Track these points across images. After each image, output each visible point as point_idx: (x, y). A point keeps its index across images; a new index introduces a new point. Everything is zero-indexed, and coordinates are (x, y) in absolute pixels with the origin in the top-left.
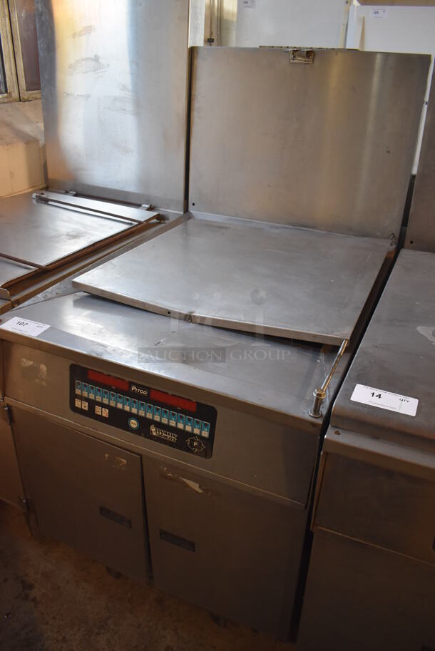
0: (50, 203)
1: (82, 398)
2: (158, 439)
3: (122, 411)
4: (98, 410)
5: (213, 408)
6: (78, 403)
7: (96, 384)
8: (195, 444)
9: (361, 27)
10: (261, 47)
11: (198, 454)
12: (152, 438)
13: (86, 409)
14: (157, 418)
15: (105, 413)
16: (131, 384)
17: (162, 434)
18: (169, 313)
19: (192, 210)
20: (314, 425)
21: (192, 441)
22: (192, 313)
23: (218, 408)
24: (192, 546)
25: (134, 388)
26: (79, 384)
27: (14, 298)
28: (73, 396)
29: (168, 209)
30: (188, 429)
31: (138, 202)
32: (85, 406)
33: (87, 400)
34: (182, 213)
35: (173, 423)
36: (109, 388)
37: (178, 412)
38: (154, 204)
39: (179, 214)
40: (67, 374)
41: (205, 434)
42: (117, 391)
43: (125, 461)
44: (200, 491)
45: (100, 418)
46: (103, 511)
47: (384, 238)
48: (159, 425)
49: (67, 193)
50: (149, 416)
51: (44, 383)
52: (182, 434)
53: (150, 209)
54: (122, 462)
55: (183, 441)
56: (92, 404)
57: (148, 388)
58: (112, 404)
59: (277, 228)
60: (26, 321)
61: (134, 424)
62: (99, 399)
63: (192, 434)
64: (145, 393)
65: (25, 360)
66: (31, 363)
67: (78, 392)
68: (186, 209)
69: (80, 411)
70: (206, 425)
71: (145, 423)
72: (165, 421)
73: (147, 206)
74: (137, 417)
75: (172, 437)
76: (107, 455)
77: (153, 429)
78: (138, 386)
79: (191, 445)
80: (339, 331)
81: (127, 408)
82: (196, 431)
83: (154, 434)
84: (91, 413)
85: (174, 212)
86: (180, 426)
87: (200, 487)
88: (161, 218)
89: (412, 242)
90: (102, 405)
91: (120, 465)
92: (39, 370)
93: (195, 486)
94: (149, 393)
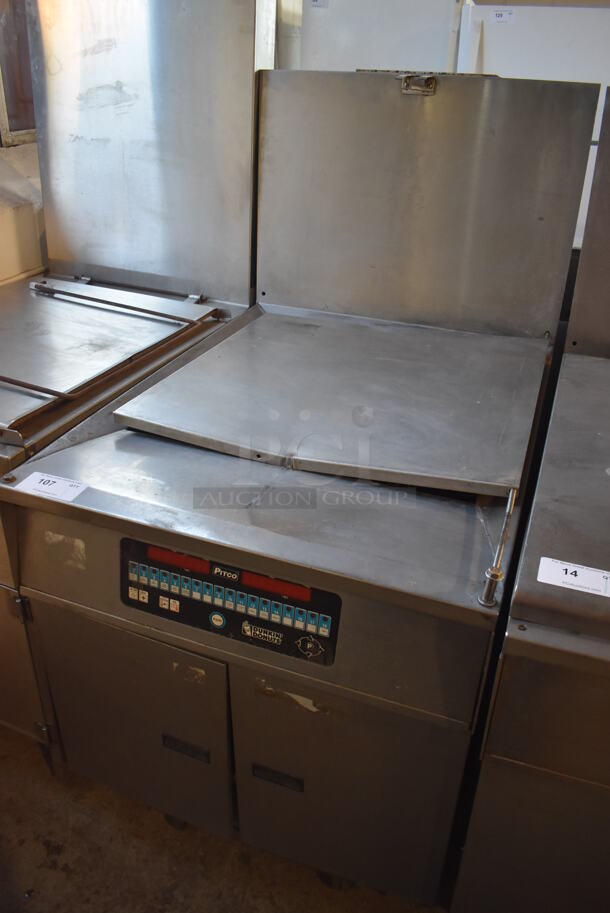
0: (56, 295)
1: (138, 586)
2: (254, 641)
3: (201, 603)
4: (164, 602)
5: (338, 596)
6: (133, 593)
7: (161, 565)
8: (309, 646)
9: (479, 36)
10: (358, 70)
11: (313, 659)
12: (246, 639)
13: (146, 601)
14: (252, 612)
15: (175, 606)
16: (214, 564)
17: (260, 633)
18: (259, 456)
19: (261, 301)
20: (487, 617)
21: (305, 642)
22: (292, 455)
23: (344, 597)
24: (300, 784)
25: (217, 570)
26: (134, 566)
27: (28, 444)
28: (125, 583)
29: (227, 300)
30: (299, 625)
31: (182, 292)
32: (144, 597)
33: (147, 588)
34: (247, 306)
35: (276, 618)
36: (179, 570)
37: (284, 601)
38: (205, 295)
39: (242, 308)
40: (116, 551)
41: (324, 632)
42: (193, 575)
43: (203, 672)
44: (314, 709)
45: (168, 614)
46: (169, 741)
47: (537, 338)
48: (255, 621)
49: (77, 279)
50: (241, 608)
51: (81, 566)
52: (290, 633)
53: (202, 301)
54: (197, 673)
55: (292, 642)
56: (155, 593)
57: (238, 569)
58: (185, 593)
59: (384, 325)
60: (52, 478)
61: (217, 620)
62: (165, 586)
63: (305, 633)
64: (235, 577)
65: (51, 533)
66: (61, 537)
67: (133, 577)
68: (253, 301)
69: (137, 604)
70: (325, 619)
71: (234, 619)
72: (264, 615)
73: (197, 297)
74: (222, 610)
75: (275, 637)
76: (175, 665)
77: (247, 627)
78: (224, 567)
79: (305, 649)
80: (502, 476)
81: (207, 599)
82: (311, 628)
83: (249, 633)
84: (152, 607)
85: (236, 305)
86: (287, 621)
87: (315, 705)
88: (218, 315)
89: (575, 343)
90: (170, 595)
91: (196, 677)
92: (72, 547)
93: (306, 703)
94: (240, 577)
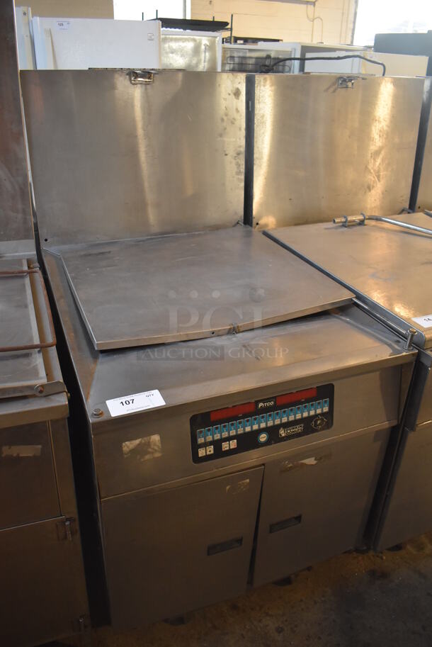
1: (205, 445)
2: (288, 437)
3: (245, 434)
4: (225, 446)
5: (331, 384)
6: (202, 453)
7: (221, 421)
8: (319, 422)
11: (323, 429)
12: (282, 439)
15: (233, 444)
16: (257, 402)
17: (291, 431)
18: (213, 333)
20: (413, 355)
21: (316, 422)
23: (334, 383)
24: (298, 519)
25: (261, 405)
26: (201, 432)
28: (195, 447)
30: (312, 413)
32: (211, 450)
33: (212, 443)
35: (292, 418)
36: (236, 418)
37: (302, 403)
41: (326, 409)
42: (244, 416)
43: (248, 481)
44: (314, 462)
45: (231, 452)
46: (212, 550)
48: (285, 425)
50: (270, 423)
51: (158, 455)
52: (310, 418)
54: (244, 484)
55: (309, 426)
56: (217, 444)
57: (273, 398)
58: (240, 431)
60: (128, 398)
61: (263, 437)
62: (225, 435)
63: (316, 416)
64: (272, 403)
65: (128, 443)
66: (137, 441)
67: (201, 440)
69: (206, 458)
70: (326, 402)
71: (272, 432)
72: (285, 420)
74: (265, 430)
75: (299, 429)
76: (228, 488)
78: (264, 401)
79: (316, 425)
81: (248, 429)
82: (319, 411)
83: (283, 435)
84: (219, 453)
86: (299, 416)
87: (315, 460)
90: (229, 439)
91: (242, 487)
92: (148, 444)
93: (311, 461)
94: (275, 402)
